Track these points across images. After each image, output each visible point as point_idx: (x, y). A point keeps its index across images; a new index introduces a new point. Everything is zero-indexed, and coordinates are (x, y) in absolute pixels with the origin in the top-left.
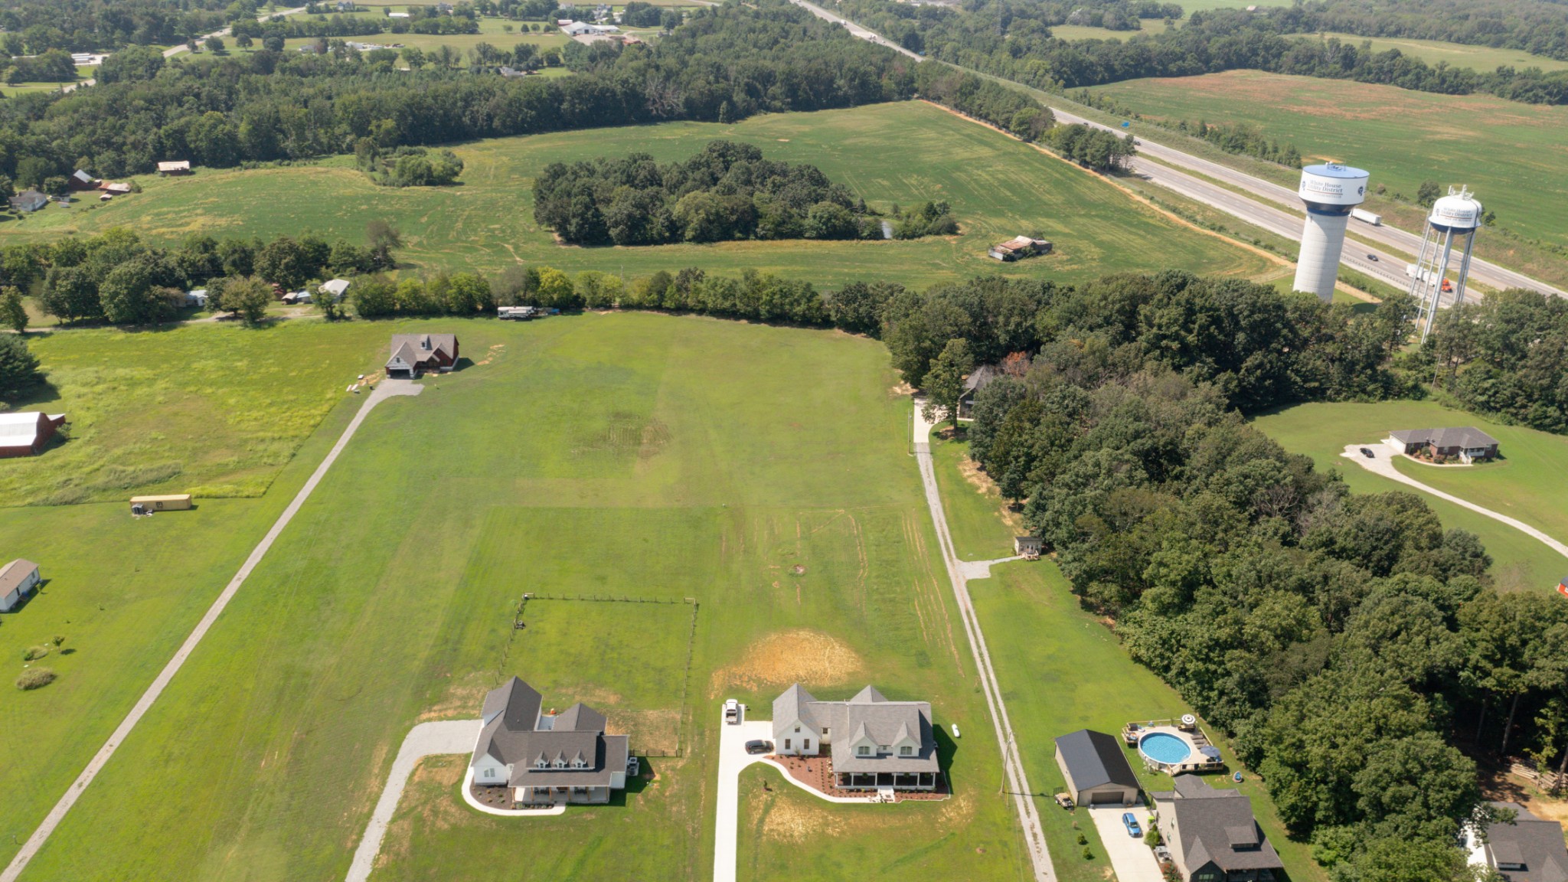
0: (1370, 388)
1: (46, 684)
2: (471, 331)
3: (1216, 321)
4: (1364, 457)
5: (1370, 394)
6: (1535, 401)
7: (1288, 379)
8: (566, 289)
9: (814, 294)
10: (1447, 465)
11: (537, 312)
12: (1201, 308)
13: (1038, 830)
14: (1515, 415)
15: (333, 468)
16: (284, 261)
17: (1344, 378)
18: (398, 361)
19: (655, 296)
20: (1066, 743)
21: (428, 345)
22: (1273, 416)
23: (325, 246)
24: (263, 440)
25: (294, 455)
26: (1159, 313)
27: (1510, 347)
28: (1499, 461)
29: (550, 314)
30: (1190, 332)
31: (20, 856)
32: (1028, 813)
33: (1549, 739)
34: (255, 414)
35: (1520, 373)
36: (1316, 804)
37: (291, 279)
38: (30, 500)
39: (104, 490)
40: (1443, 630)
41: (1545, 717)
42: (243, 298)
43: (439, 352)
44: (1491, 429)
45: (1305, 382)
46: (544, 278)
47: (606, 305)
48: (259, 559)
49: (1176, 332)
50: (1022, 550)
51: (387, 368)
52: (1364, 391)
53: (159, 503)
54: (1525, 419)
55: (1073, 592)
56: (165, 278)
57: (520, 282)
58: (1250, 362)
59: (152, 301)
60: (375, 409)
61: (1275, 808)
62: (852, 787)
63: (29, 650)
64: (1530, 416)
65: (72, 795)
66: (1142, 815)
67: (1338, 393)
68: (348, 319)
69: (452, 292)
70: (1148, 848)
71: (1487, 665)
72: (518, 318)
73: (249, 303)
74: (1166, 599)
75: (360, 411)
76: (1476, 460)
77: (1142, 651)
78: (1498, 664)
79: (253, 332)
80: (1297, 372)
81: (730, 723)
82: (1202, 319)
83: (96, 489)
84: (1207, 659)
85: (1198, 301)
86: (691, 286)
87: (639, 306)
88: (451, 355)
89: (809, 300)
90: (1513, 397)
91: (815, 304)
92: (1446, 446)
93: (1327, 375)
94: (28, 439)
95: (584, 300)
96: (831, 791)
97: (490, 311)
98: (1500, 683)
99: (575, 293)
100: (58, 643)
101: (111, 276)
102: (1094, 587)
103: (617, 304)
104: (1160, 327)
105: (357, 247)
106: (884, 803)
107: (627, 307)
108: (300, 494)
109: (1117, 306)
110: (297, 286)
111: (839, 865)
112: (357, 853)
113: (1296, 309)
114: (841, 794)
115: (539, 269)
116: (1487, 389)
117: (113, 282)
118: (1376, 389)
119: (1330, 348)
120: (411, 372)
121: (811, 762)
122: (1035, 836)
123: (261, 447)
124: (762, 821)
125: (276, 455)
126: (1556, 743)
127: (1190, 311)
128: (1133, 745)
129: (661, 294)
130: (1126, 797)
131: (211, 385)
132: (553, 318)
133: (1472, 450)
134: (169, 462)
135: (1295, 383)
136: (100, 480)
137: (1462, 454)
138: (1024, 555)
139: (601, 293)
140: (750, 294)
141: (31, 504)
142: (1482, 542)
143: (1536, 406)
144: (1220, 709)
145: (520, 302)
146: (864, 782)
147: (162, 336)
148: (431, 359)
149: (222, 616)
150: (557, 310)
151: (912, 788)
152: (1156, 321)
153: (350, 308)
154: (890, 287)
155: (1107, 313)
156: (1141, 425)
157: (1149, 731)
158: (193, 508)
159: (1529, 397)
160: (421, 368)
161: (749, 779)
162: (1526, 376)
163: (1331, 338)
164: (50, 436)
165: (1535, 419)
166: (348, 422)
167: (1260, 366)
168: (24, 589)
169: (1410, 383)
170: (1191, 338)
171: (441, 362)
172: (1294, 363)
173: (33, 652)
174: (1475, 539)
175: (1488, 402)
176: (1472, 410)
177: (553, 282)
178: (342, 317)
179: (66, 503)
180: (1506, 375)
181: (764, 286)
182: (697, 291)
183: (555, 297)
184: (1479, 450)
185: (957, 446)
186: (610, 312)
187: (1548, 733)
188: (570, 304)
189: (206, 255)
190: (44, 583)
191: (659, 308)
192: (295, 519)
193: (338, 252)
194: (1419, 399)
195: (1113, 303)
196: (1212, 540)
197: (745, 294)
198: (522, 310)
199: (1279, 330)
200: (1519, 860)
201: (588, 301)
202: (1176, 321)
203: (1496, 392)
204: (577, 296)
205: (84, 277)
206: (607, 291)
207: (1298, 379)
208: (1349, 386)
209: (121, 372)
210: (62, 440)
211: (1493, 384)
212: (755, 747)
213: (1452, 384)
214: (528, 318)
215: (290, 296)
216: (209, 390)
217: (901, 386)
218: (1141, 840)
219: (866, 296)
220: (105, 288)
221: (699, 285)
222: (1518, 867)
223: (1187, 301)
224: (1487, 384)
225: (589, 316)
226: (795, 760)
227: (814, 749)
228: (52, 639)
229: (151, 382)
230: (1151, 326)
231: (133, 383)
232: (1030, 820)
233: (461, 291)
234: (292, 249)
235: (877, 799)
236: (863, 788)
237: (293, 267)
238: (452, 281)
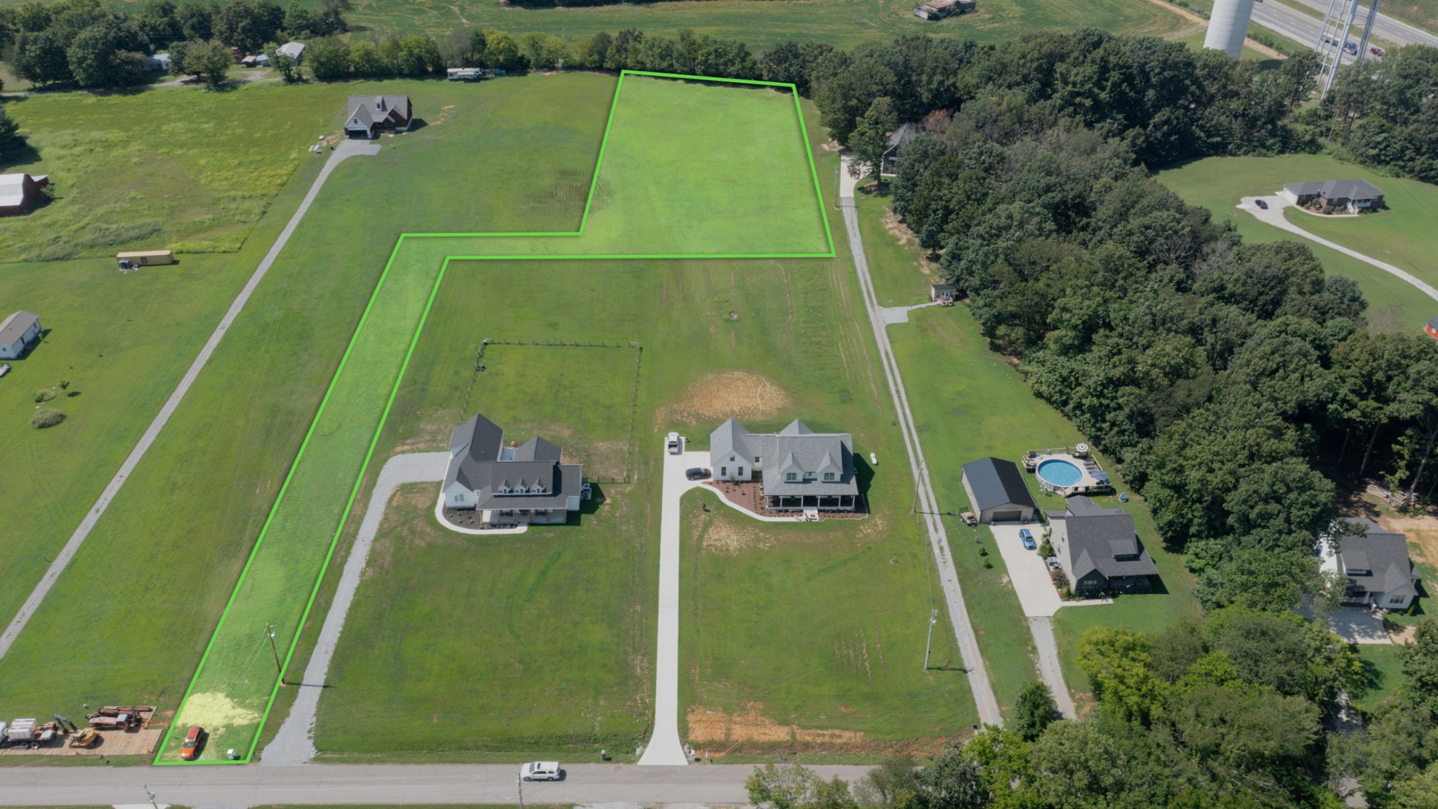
0: (1270, 142)
1: (57, 423)
2: (424, 93)
3: (1128, 78)
4: (1258, 208)
5: (1268, 148)
6: (1422, 155)
7: (1193, 134)
8: (510, 50)
9: (748, 54)
10: (1335, 216)
11: (484, 73)
12: (1115, 66)
13: (945, 543)
14: (1403, 168)
15: (301, 225)
16: (241, 25)
17: (1246, 133)
18: (356, 122)
19: (596, 57)
20: (972, 470)
21: (383, 106)
22: (1175, 170)
23: (279, 9)
24: (234, 199)
25: (264, 213)
26: (1074, 71)
27: (1404, 102)
28: (1383, 212)
29: (497, 75)
30: (1103, 89)
31: (50, 571)
32: (936, 529)
33: (1402, 463)
34: (225, 174)
35: (1412, 127)
36: (1191, 521)
37: (249, 42)
38: (23, 256)
39: (92, 247)
40: (1316, 368)
41: (1401, 444)
42: (205, 61)
43: (393, 114)
44: (1379, 181)
45: (1208, 137)
46: (491, 40)
47: (549, 66)
48: (239, 309)
49: (1090, 90)
50: (937, 296)
51: (346, 130)
52: (1263, 146)
53: (143, 258)
54: (1411, 171)
55: (984, 335)
56: (128, 41)
57: (467, 43)
58: (1157, 118)
59: (119, 65)
60: (337, 169)
61: (1154, 524)
62: (781, 508)
63: (39, 393)
64: (1417, 169)
65: (91, 519)
66: (1036, 531)
67: (1239, 147)
68: (306, 81)
69: (403, 54)
70: (1041, 558)
71: (1353, 398)
72: (466, 80)
73: (210, 66)
74: (1067, 341)
75: (323, 170)
76: (1362, 210)
77: (1044, 388)
78: (1364, 397)
79: (217, 95)
80: (1202, 127)
81: (672, 453)
82: (1115, 76)
83: (84, 246)
84: (1101, 395)
85: (1113, 59)
86: (630, 47)
87: (581, 67)
88: (405, 115)
89: (743, 60)
90: (1403, 151)
91: (748, 64)
92: (1336, 197)
93: (1229, 131)
94: (16, 199)
95: (529, 61)
96: (762, 511)
97: (440, 73)
98: (1364, 414)
99: (520, 55)
100: (64, 387)
101: (76, 41)
102: (1002, 330)
103: (559, 65)
104: (1074, 84)
105: (309, 10)
106: (809, 521)
107: (569, 67)
108: (273, 249)
109: (1035, 64)
110: (255, 50)
111: (769, 575)
112: (346, 567)
113: (1205, 66)
114: (771, 514)
115: (485, 31)
116: (1379, 143)
117: (79, 47)
118: (1274, 144)
119: (1234, 104)
120: (369, 132)
121: (745, 487)
122: (941, 549)
123: (233, 206)
124: (701, 538)
125: (248, 212)
126: (1409, 467)
127: (1104, 69)
128: (1031, 471)
129: (602, 54)
130: (1023, 515)
131: (181, 146)
132: (500, 79)
133: (1359, 201)
134: (148, 220)
135: (1199, 138)
136: (87, 237)
137: (1350, 205)
138: (940, 302)
139: (544, 55)
140: (686, 54)
141: (25, 260)
142: (1360, 287)
143: (1423, 159)
144: (1110, 439)
145: (467, 63)
146: (792, 503)
147: (130, 99)
148: (387, 120)
149: (210, 361)
150: (503, 71)
151: (834, 508)
152: (1072, 79)
153: (306, 70)
154: (820, 47)
155: (1025, 71)
156: (1053, 179)
157: (1046, 458)
158: (175, 262)
159: (1418, 151)
160: (378, 129)
161: (688, 501)
162: (1417, 130)
163: (1236, 94)
164: (37, 196)
165: (1421, 171)
166: (312, 181)
167: (1168, 122)
168: (29, 338)
169: (1307, 138)
170: (1103, 96)
171: (395, 123)
172: (1200, 119)
173: (42, 395)
174: (1354, 284)
175: (1378, 155)
176: (1363, 163)
177: (498, 44)
178: (300, 80)
179: (57, 259)
180: (1398, 128)
181: (700, 47)
182: (636, 51)
183: (501, 58)
184: (1366, 201)
185: (880, 200)
186: (554, 73)
187: (1402, 457)
188: (515, 66)
189: (166, 19)
190: (46, 333)
191: (599, 68)
192: (270, 272)
193: (291, 15)
194: (1314, 153)
195: (1032, 61)
196: (1113, 286)
197: (681, 55)
198: (470, 72)
199: (1188, 87)
200: (1365, 566)
201: (533, 62)
202: (1090, 78)
203: (1387, 146)
204: (522, 58)
205: (52, 42)
206: (551, 52)
207: (1202, 134)
208: (1249, 141)
209: (96, 134)
210: (47, 200)
211: (1385, 138)
212: (694, 474)
213: (1346, 138)
214: (477, 79)
215: (249, 59)
216: (179, 152)
217: (828, 143)
218: (1035, 552)
219: (796, 56)
220: (73, 53)
221: (638, 46)
222: (1364, 572)
223: (1102, 59)
224: (1379, 139)
225: (533, 75)
226: (731, 486)
227: (747, 475)
228: (59, 383)
229: (125, 143)
230: (1066, 83)
231: (108, 146)
232: (938, 536)
233: (411, 54)
234: (248, 12)
235: (803, 518)
236: (791, 509)
237: (251, 31)
238: (402, 43)
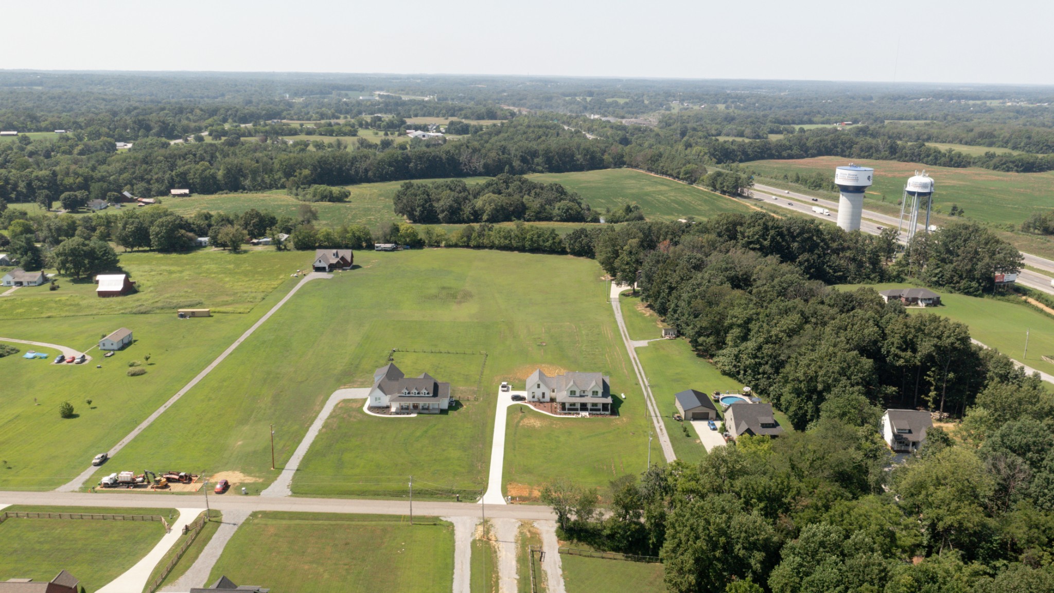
1: (142, 374)
2: (360, 256)
3: (781, 234)
6: (964, 279)
7: (825, 270)
8: (414, 236)
9: (557, 235)
10: (911, 307)
11: (397, 247)
12: (772, 227)
14: (954, 288)
15: (286, 304)
16: (252, 222)
17: (857, 271)
18: (320, 261)
19: (465, 239)
20: (681, 396)
21: (337, 255)
23: (274, 218)
24: (246, 293)
25: (264, 299)
26: (748, 230)
28: (941, 306)
29: (405, 249)
30: (765, 240)
31: (139, 427)
32: (658, 422)
34: (240, 283)
37: (256, 232)
38: (123, 311)
39: (162, 309)
42: (231, 236)
43: (343, 258)
45: (834, 272)
46: (402, 228)
47: (437, 245)
48: (248, 335)
49: (758, 239)
50: (666, 336)
51: (314, 266)
52: (869, 278)
53: (193, 313)
54: (959, 289)
55: (693, 351)
56: (186, 227)
57: (388, 231)
58: (801, 258)
59: (180, 237)
60: (308, 283)
62: (567, 412)
63: (131, 362)
64: (962, 288)
65: (162, 410)
66: (718, 423)
67: (854, 279)
68: (289, 250)
69: (349, 235)
70: (719, 433)
72: (386, 250)
73: (234, 239)
75: (299, 284)
76: (928, 305)
77: (726, 368)
78: (904, 351)
79: (235, 255)
80: (830, 267)
81: (503, 391)
82: (772, 232)
83: (158, 308)
85: (770, 224)
86: (486, 233)
87: (456, 246)
88: (349, 260)
89: (554, 238)
90: (952, 277)
91: (557, 240)
92: (910, 297)
93: (847, 269)
94: (119, 287)
95: (424, 242)
96: (556, 413)
97: (370, 247)
99: (419, 238)
100: (146, 361)
101: (155, 224)
103: (443, 244)
104: (748, 237)
105: (293, 218)
106: (583, 418)
107: (448, 246)
108: (268, 313)
109: (725, 227)
110: (258, 237)
111: (558, 437)
114: (560, 414)
115: (399, 224)
116: (937, 274)
117: (157, 226)
119: (848, 254)
120: (327, 268)
121: (546, 404)
122: (661, 429)
123: (246, 295)
124: (519, 422)
125: (255, 298)
127: (766, 228)
128: (717, 401)
129: (469, 237)
130: (711, 417)
131: (215, 273)
132: (406, 251)
133: (925, 299)
134: (197, 299)
136: (159, 304)
137: (919, 302)
138: (667, 338)
139: (434, 238)
140: (520, 235)
141: (123, 313)
143: (964, 281)
144: (763, 383)
145: (388, 242)
146: (573, 408)
148: (338, 262)
149: (231, 354)
150: (408, 247)
151: (598, 412)
152: (746, 234)
153: (291, 245)
154: (600, 229)
155: (718, 230)
156: (730, 265)
157: (726, 395)
158: (210, 316)
159: (960, 277)
160: (332, 267)
161: (511, 410)
162: (958, 265)
163: (849, 248)
164: (129, 288)
165: (964, 289)
166: (293, 287)
168: (125, 341)
169: (895, 273)
170: (766, 243)
171: (343, 264)
172: (828, 262)
173: (133, 363)
176: (930, 286)
177: (407, 230)
178: (285, 249)
179: (142, 313)
180: (947, 266)
181: (528, 231)
182: (489, 236)
183: (408, 240)
184: (929, 299)
185: (634, 299)
186: (439, 249)
188: (416, 244)
189: (207, 221)
190: (135, 341)
191: (468, 246)
192: (267, 322)
193: (282, 221)
194: (901, 282)
195: (723, 225)
197: (517, 236)
198: (389, 246)
201: (427, 241)
202: (757, 233)
203: (942, 276)
204: (421, 240)
205: (142, 224)
206: (438, 236)
208: (860, 275)
209: (163, 268)
210: (135, 291)
211: (940, 271)
212: (515, 398)
213: (919, 275)
214: (393, 250)
215: (255, 241)
216: (213, 275)
217: (604, 277)
218: (716, 431)
219: (586, 236)
220: (153, 230)
221: (491, 233)
222: (907, 431)
223: (764, 224)
224: (937, 271)
225: (426, 251)
226: (538, 404)
227: (547, 398)
228: (143, 359)
229: (181, 272)
230: (744, 237)
231: (171, 272)
232: (659, 424)
233: (354, 234)
234: (257, 216)
235: (580, 416)
236: (572, 412)
237: (259, 225)
238: (349, 229)
